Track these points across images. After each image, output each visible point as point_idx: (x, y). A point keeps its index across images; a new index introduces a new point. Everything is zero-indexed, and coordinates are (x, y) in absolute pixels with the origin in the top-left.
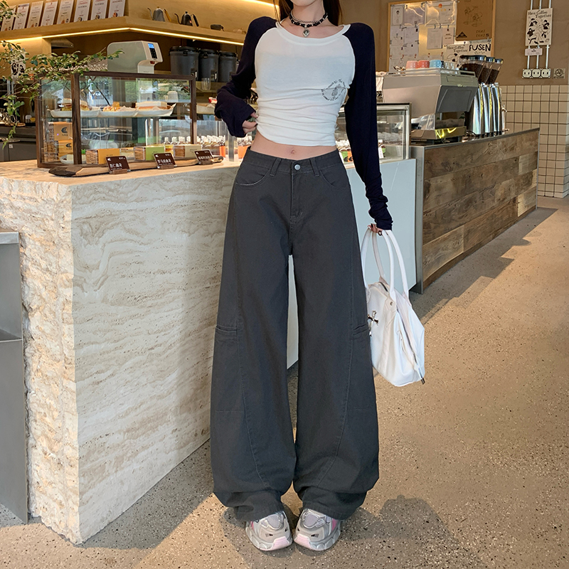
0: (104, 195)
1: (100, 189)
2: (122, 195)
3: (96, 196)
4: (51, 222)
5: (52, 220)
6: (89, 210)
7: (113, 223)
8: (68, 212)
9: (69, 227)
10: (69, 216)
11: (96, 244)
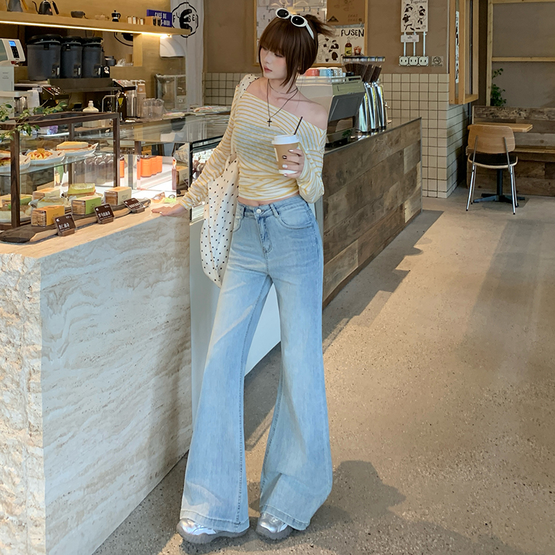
0: (66, 263)
1: (63, 258)
2: (81, 260)
3: (60, 265)
4: (15, 293)
5: (16, 290)
6: (54, 279)
7: (73, 288)
8: (36, 283)
9: (37, 298)
10: (37, 287)
11: (60, 312)
